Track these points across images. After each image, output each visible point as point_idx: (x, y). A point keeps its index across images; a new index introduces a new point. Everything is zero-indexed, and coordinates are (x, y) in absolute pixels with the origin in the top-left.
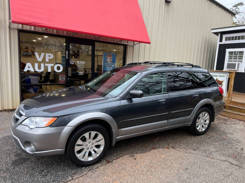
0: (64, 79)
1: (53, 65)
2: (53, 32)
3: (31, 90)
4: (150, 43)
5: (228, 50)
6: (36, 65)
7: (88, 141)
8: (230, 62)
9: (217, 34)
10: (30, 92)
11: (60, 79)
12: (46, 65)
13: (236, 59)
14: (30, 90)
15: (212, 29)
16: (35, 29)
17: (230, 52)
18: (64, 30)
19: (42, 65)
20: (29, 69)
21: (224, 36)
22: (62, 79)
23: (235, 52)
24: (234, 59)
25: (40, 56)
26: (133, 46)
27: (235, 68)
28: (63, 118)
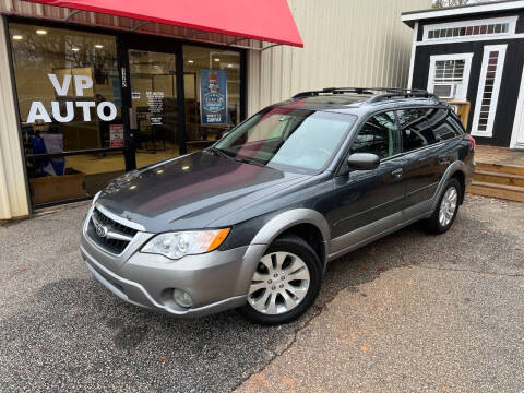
0: (122, 136)
1: (93, 104)
2: (88, 20)
3: (50, 169)
4: (301, 46)
5: (434, 59)
6: (55, 106)
7: (272, 272)
8: (440, 84)
9: (411, 24)
10: (46, 174)
11: (112, 137)
12: (79, 104)
13: (450, 76)
14: (46, 170)
15: (403, 14)
16: (44, 14)
17: (438, 63)
18: (112, 13)
19: (69, 105)
20: (39, 117)
21: (427, 29)
22: (117, 136)
23: (448, 62)
24: (446, 76)
25: (61, 83)
26: (260, 52)
27: (449, 95)
28: (241, 227)
